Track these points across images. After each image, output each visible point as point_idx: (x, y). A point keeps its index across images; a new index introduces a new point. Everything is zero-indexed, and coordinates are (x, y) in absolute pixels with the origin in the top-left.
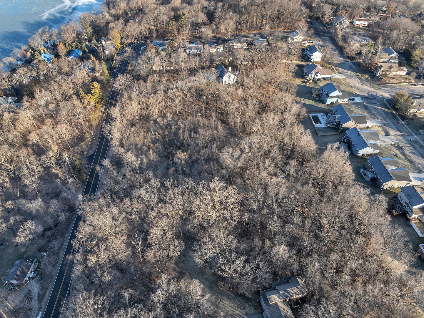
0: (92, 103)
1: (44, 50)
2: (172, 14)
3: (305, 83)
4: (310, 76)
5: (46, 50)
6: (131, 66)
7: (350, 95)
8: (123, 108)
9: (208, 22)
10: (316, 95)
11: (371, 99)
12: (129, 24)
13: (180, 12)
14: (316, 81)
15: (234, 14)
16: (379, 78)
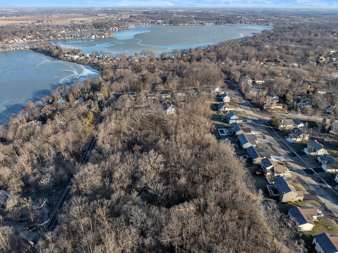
0: (88, 123)
1: (60, 98)
2: (141, 77)
3: (219, 113)
4: (221, 110)
5: (61, 98)
6: (113, 104)
7: (245, 119)
8: (106, 125)
9: (163, 82)
10: (223, 119)
11: (258, 121)
12: (113, 83)
13: (145, 77)
14: (225, 112)
15: (179, 78)
16: (265, 110)
